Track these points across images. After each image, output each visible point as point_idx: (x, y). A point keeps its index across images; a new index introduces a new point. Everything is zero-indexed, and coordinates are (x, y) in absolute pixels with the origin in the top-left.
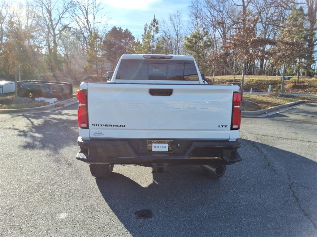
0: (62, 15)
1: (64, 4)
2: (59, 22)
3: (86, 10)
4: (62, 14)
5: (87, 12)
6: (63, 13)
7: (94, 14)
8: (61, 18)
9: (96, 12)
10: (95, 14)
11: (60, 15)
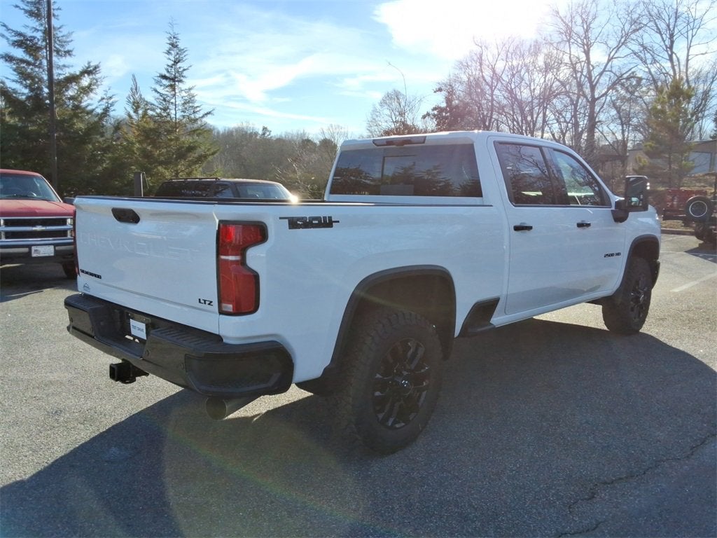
0: (616, 52)
1: (622, 26)
2: (608, 67)
3: (670, 30)
4: (615, 50)
5: (672, 36)
6: (618, 48)
7: (690, 37)
8: (612, 58)
9: (695, 30)
10: (693, 36)
11: (611, 53)
